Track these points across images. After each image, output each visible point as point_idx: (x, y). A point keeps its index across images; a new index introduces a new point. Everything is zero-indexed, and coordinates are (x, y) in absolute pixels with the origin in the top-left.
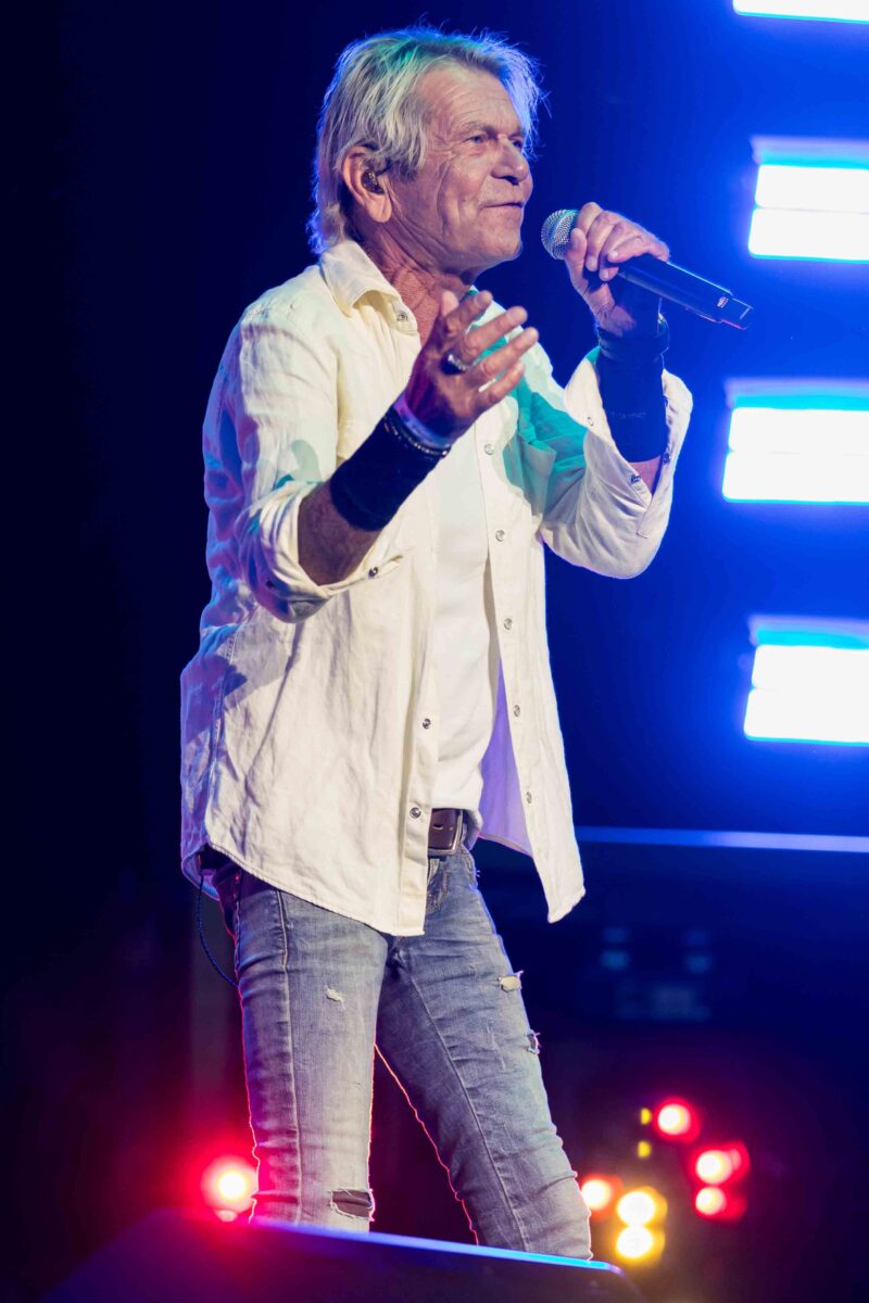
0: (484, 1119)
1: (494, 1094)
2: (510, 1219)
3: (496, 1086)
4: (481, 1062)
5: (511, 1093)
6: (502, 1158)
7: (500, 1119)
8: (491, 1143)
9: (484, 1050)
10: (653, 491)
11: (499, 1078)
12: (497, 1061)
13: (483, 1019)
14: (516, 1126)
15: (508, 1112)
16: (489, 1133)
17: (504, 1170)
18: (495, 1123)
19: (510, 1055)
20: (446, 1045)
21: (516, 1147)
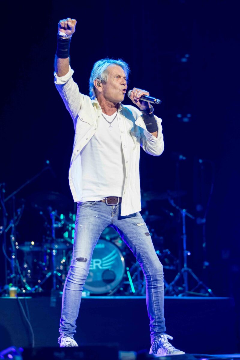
0: (139, 250)
1: (140, 245)
2: (146, 267)
3: (140, 244)
4: (136, 240)
5: (143, 245)
6: (143, 256)
7: (142, 249)
8: (141, 254)
9: (137, 238)
10: (157, 137)
11: (140, 242)
12: (140, 240)
13: (136, 232)
14: (145, 250)
15: (143, 248)
16: (140, 252)
17: (144, 258)
18: (141, 250)
19: (142, 238)
20: (129, 238)
21: (146, 255)
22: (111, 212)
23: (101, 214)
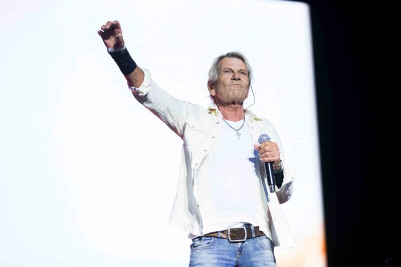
22: (235, 252)
23: (221, 257)
